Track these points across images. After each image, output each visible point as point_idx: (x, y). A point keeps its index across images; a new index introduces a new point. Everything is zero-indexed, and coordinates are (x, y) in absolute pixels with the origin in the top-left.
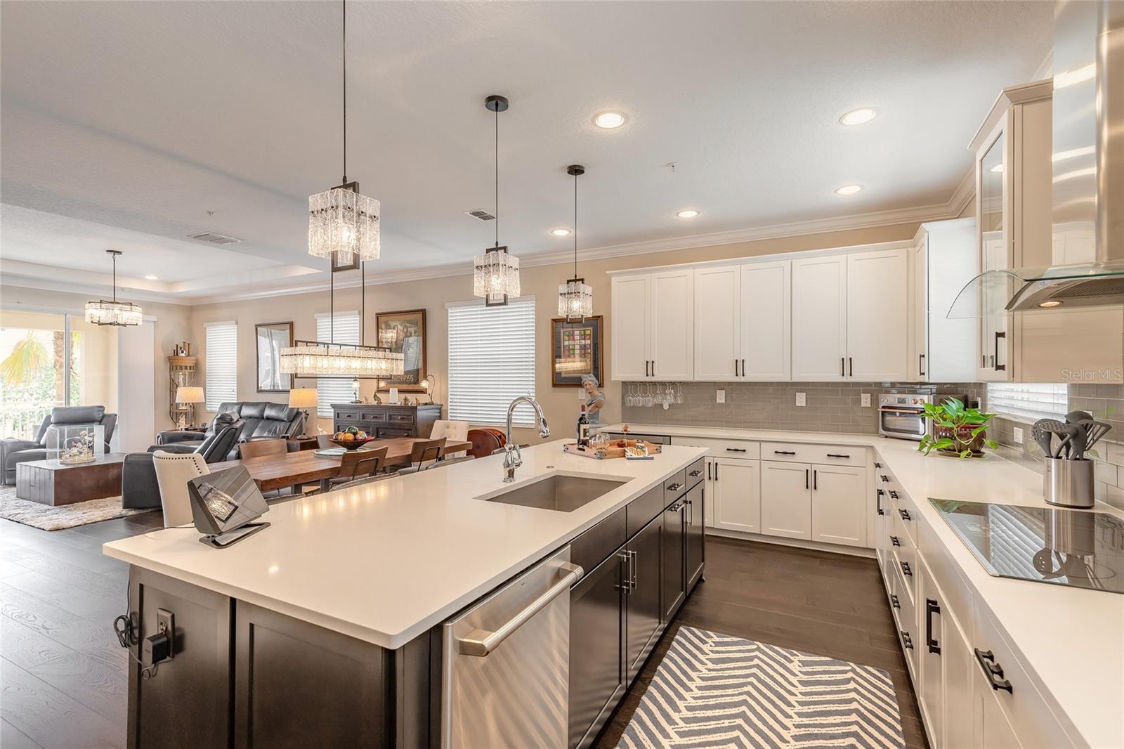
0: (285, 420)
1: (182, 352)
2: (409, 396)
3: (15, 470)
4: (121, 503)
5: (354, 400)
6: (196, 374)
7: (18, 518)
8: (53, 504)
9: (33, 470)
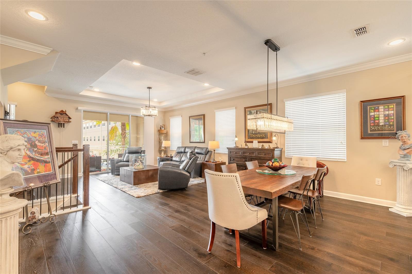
0: (204, 154)
1: (163, 128)
2: (264, 144)
3: (120, 170)
4: (158, 187)
5: (235, 146)
6: (167, 136)
7: (124, 190)
8: (133, 185)
9: (126, 170)
